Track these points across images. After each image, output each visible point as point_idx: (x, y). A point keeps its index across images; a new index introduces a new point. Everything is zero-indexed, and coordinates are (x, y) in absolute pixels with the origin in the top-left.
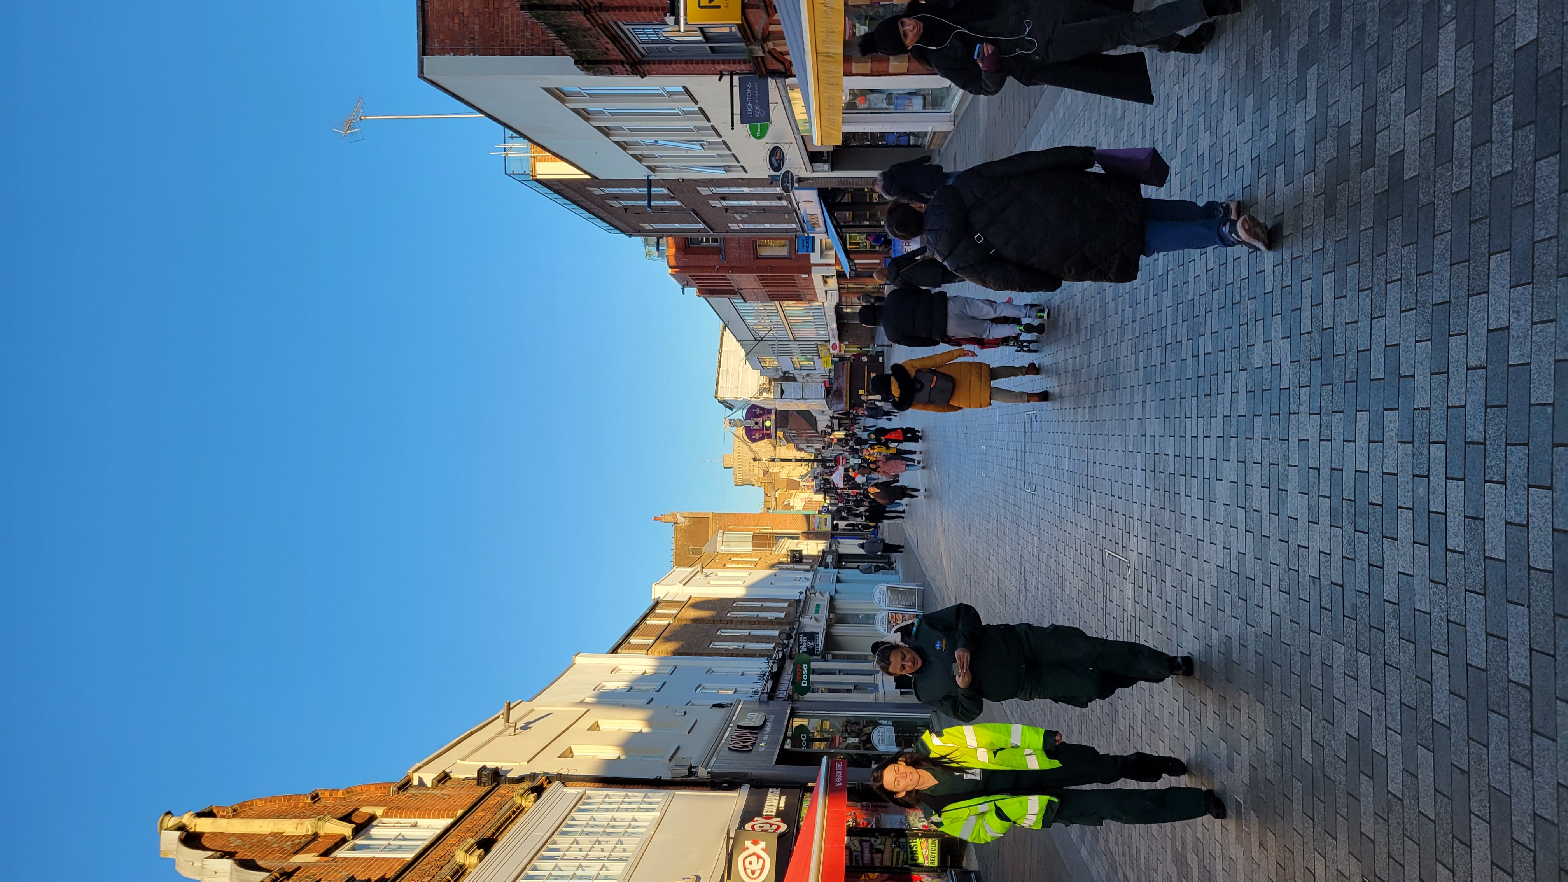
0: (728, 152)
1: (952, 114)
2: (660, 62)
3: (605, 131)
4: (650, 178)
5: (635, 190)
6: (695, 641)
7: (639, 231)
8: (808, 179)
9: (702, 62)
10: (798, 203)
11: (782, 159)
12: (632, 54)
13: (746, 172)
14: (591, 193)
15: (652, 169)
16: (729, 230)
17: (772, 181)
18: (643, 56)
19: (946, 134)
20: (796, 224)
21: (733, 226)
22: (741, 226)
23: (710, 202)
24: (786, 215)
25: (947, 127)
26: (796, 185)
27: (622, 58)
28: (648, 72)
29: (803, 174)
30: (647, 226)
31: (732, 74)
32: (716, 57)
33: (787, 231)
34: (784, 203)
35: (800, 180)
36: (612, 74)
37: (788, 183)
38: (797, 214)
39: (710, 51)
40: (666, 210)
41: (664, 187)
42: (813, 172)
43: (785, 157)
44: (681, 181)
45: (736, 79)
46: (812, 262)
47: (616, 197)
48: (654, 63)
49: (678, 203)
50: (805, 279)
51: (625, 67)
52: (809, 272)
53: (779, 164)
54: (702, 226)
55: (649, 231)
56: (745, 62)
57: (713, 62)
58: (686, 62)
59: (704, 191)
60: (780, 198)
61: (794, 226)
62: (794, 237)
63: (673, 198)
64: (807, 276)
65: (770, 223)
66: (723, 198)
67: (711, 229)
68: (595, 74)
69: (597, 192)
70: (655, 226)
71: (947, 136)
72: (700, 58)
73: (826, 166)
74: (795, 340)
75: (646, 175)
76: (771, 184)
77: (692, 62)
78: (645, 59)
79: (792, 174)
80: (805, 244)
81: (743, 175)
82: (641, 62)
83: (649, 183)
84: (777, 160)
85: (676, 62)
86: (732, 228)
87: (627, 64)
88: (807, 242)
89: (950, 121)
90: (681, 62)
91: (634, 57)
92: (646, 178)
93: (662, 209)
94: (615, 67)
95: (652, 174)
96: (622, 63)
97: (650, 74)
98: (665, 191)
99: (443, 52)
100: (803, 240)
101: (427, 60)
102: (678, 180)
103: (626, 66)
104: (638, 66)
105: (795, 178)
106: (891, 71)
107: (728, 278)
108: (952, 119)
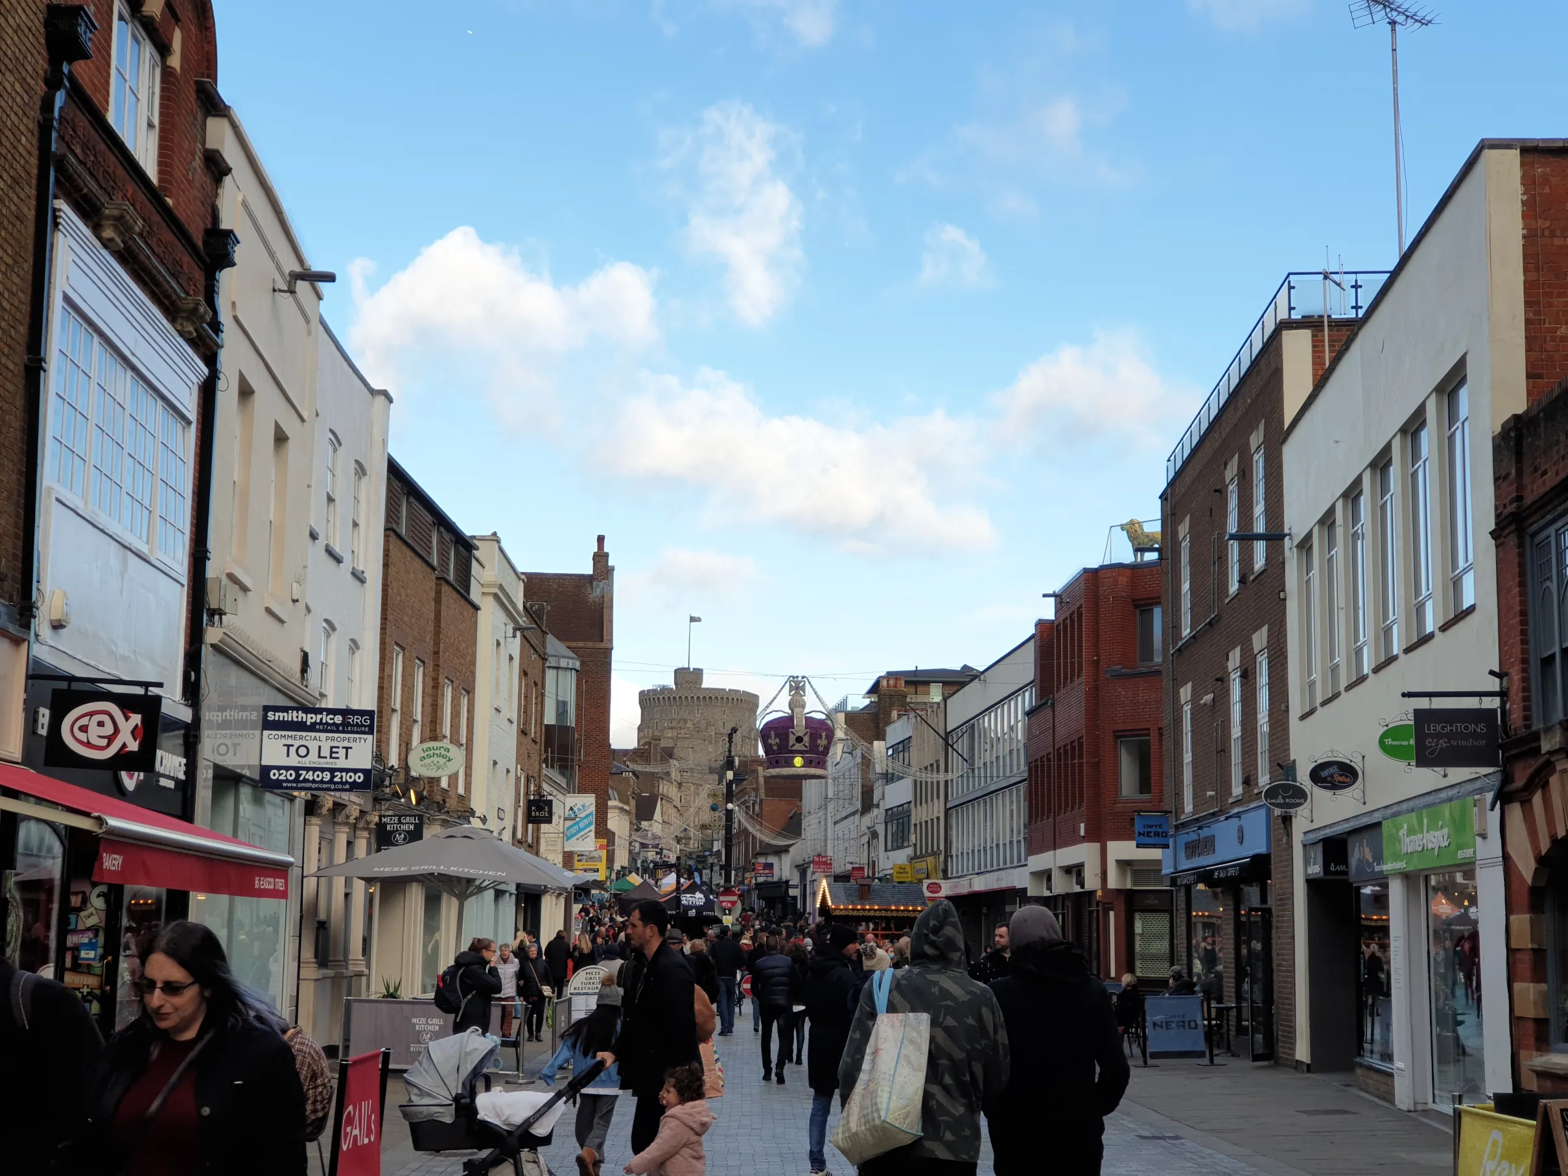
0: (1343, 684)
1: (1431, 1106)
2: (1522, 565)
3: (1381, 463)
4: (1287, 539)
5: (1259, 509)
6: (406, 618)
7: (1173, 514)
8: (1289, 834)
9: (1524, 642)
10: (1238, 815)
11: (1334, 786)
12: (1537, 516)
13: (1303, 717)
14: (1253, 428)
15: (1305, 545)
16: (1177, 684)
17: (1284, 767)
18: (1533, 536)
19: (1388, 1096)
20: (1194, 813)
21: (1186, 693)
22: (1187, 709)
23: (1238, 650)
24: (1212, 793)
25: (1403, 1095)
26: (1278, 812)
27: (1529, 500)
28: (1503, 543)
29: (1300, 825)
30: (1184, 529)
31: (1503, 694)
32: (1535, 667)
33: (1179, 795)
34: (1237, 790)
35: (1287, 820)
36: (1496, 480)
37: (1284, 798)
38: (1214, 814)
39: (1545, 655)
40: (1220, 566)
41: (1266, 564)
42: (1305, 846)
43: (1338, 792)
44: (1282, 594)
45: (1494, 703)
46: (1109, 843)
47: (1245, 475)
48: (1521, 555)
49: (1234, 587)
50: (1076, 830)
51: (1511, 502)
52: (1091, 837)
53: (1324, 780)
54: (1186, 632)
55: (1175, 533)
56: (1527, 718)
57: (1525, 661)
58: (1523, 613)
59: (1260, 639)
60: (1248, 781)
61: (1188, 808)
62: (1167, 808)
63: (1242, 580)
64: (1082, 833)
65: (1194, 762)
66: (1248, 675)
67: (1179, 650)
68: (1497, 450)
69: (1256, 439)
70: (1185, 544)
71: (1384, 1099)
72: (1531, 637)
73: (1316, 869)
74: (947, 811)
75: (1293, 531)
76: (1279, 765)
77: (1524, 622)
78: (1528, 540)
79: (1300, 805)
80: (1154, 829)
81: (1295, 710)
82: (1521, 532)
83: (1275, 537)
84: (1332, 776)
85: (1523, 594)
86: (1182, 690)
87: (1518, 508)
88: (1157, 834)
89: (1415, 1103)
90: (1523, 603)
91: (1530, 521)
92: (1286, 531)
93: (1222, 559)
94: (1511, 484)
95: (1295, 543)
96: (1519, 498)
97: (1497, 547)
98: (1259, 563)
99: (1528, 181)
100: (1160, 826)
101: (1514, 155)
102: (1283, 590)
103: (1514, 505)
104: (1513, 527)
105: (1292, 811)
106: (1517, 986)
107: (1077, 681)
108: (1420, 1107)
